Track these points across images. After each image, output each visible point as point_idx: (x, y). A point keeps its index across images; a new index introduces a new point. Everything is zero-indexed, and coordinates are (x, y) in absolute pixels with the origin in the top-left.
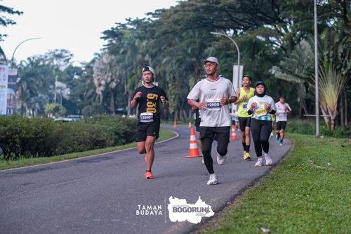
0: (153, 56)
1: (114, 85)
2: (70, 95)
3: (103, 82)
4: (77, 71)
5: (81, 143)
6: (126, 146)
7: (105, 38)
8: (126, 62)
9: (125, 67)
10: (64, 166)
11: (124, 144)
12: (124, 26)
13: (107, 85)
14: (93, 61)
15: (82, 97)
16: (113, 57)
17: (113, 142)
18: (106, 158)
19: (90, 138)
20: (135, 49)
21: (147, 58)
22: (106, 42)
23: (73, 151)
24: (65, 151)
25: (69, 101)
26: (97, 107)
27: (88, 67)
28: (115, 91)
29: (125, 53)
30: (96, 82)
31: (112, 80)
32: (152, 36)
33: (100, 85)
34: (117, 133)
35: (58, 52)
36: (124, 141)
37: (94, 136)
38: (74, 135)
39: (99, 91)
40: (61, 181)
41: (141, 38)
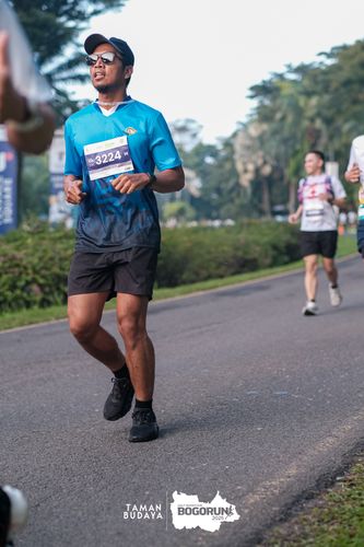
0: (328, 121)
1: (267, 170)
2: (202, 189)
3: (251, 167)
4: (211, 151)
5: (220, 265)
6: (291, 266)
7: (252, 97)
8: (286, 133)
9: (285, 141)
10: (196, 302)
11: (286, 263)
12: (281, 76)
13: (257, 171)
14: (235, 135)
15: (218, 191)
16: (265, 127)
17: (268, 261)
18: (260, 288)
19: (234, 257)
20: (299, 112)
21: (319, 124)
22: (255, 103)
23: (209, 277)
24: (197, 278)
25: (200, 199)
26: (242, 206)
27: (228, 144)
28: (270, 180)
29: (283, 119)
30: (239, 167)
31: (265, 163)
32: (326, 90)
33: (246, 171)
34: (275, 247)
35: (180, 124)
36: (286, 258)
37: (240, 253)
38: (209, 253)
39: (246, 180)
40: (193, 328)
41: (309, 94)
